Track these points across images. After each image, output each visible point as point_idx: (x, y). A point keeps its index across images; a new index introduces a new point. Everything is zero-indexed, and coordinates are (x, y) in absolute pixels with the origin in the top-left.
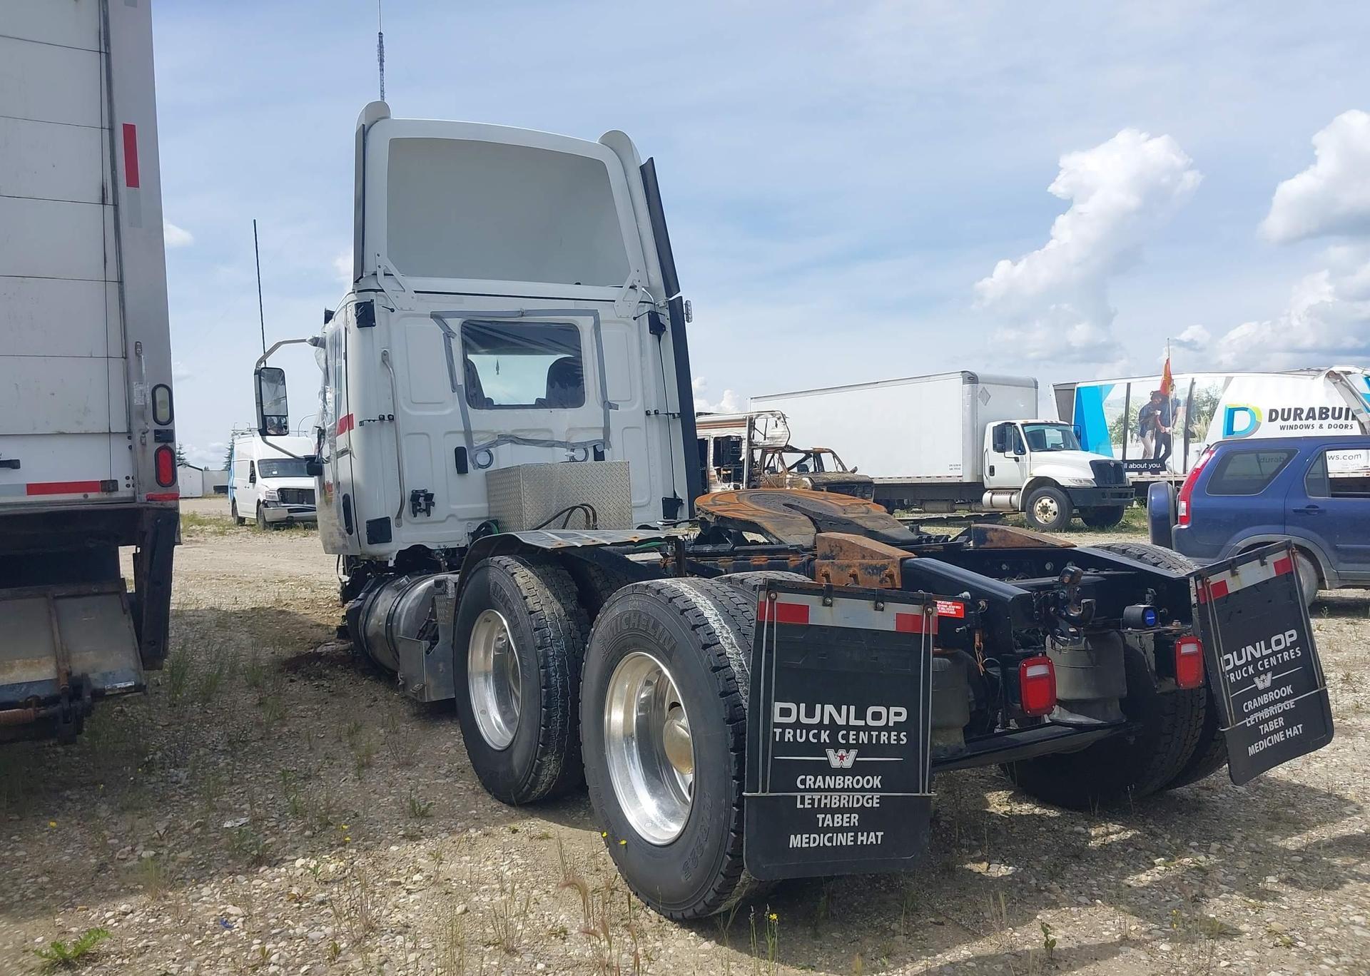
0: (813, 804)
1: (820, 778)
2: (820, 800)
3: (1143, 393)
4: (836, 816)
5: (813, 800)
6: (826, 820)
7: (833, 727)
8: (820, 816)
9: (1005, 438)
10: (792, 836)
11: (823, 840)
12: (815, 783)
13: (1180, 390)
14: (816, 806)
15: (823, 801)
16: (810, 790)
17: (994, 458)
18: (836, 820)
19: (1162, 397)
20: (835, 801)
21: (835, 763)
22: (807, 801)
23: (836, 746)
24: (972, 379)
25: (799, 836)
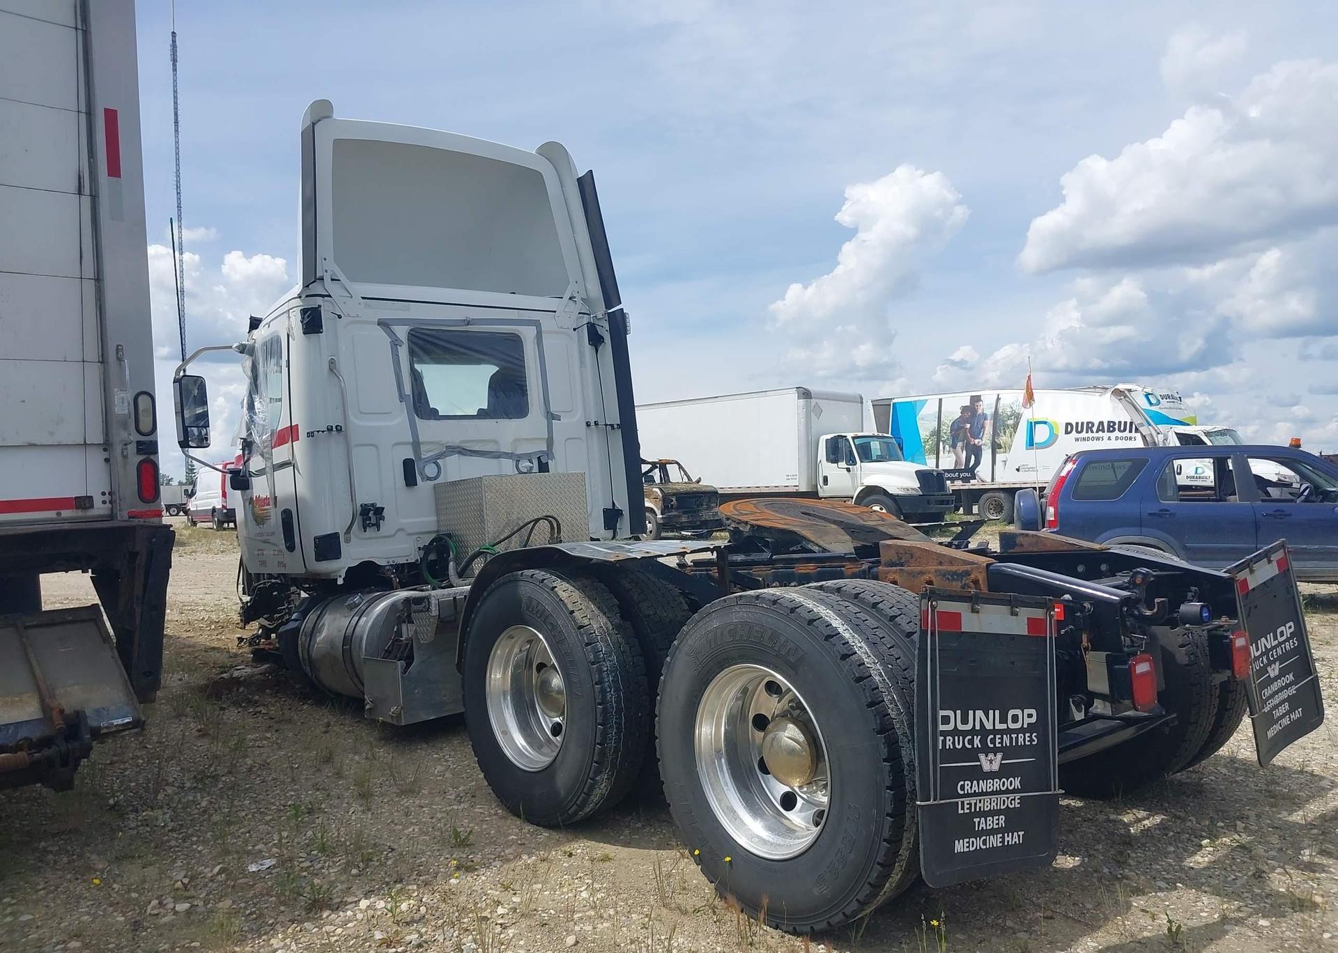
0: (970, 808)
1: (975, 782)
2: (976, 804)
3: (953, 407)
4: (988, 818)
5: (970, 804)
6: (981, 824)
7: (984, 732)
8: (976, 820)
9: (837, 450)
10: (957, 842)
11: (978, 843)
12: (971, 788)
13: (986, 406)
14: (973, 810)
15: (978, 805)
16: (968, 795)
17: (827, 468)
18: (988, 823)
19: (971, 412)
20: (987, 804)
21: (986, 767)
22: (966, 806)
23: (986, 750)
24: (806, 394)
25: (961, 841)
